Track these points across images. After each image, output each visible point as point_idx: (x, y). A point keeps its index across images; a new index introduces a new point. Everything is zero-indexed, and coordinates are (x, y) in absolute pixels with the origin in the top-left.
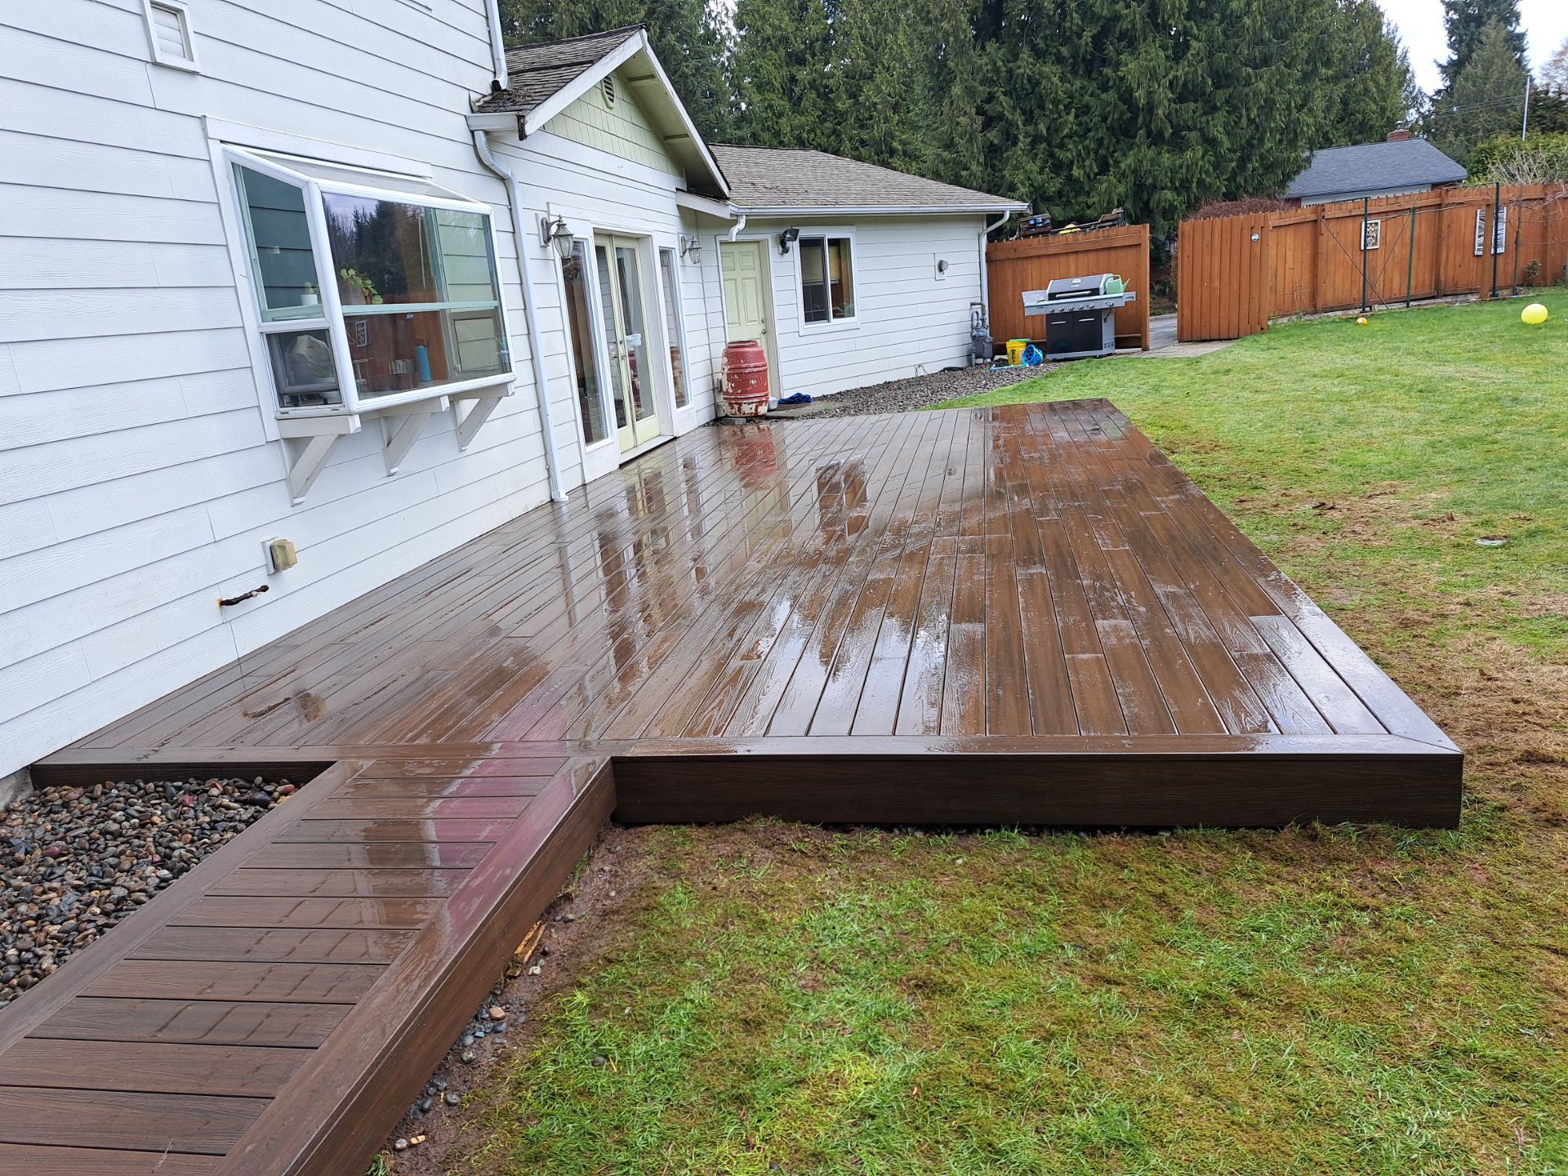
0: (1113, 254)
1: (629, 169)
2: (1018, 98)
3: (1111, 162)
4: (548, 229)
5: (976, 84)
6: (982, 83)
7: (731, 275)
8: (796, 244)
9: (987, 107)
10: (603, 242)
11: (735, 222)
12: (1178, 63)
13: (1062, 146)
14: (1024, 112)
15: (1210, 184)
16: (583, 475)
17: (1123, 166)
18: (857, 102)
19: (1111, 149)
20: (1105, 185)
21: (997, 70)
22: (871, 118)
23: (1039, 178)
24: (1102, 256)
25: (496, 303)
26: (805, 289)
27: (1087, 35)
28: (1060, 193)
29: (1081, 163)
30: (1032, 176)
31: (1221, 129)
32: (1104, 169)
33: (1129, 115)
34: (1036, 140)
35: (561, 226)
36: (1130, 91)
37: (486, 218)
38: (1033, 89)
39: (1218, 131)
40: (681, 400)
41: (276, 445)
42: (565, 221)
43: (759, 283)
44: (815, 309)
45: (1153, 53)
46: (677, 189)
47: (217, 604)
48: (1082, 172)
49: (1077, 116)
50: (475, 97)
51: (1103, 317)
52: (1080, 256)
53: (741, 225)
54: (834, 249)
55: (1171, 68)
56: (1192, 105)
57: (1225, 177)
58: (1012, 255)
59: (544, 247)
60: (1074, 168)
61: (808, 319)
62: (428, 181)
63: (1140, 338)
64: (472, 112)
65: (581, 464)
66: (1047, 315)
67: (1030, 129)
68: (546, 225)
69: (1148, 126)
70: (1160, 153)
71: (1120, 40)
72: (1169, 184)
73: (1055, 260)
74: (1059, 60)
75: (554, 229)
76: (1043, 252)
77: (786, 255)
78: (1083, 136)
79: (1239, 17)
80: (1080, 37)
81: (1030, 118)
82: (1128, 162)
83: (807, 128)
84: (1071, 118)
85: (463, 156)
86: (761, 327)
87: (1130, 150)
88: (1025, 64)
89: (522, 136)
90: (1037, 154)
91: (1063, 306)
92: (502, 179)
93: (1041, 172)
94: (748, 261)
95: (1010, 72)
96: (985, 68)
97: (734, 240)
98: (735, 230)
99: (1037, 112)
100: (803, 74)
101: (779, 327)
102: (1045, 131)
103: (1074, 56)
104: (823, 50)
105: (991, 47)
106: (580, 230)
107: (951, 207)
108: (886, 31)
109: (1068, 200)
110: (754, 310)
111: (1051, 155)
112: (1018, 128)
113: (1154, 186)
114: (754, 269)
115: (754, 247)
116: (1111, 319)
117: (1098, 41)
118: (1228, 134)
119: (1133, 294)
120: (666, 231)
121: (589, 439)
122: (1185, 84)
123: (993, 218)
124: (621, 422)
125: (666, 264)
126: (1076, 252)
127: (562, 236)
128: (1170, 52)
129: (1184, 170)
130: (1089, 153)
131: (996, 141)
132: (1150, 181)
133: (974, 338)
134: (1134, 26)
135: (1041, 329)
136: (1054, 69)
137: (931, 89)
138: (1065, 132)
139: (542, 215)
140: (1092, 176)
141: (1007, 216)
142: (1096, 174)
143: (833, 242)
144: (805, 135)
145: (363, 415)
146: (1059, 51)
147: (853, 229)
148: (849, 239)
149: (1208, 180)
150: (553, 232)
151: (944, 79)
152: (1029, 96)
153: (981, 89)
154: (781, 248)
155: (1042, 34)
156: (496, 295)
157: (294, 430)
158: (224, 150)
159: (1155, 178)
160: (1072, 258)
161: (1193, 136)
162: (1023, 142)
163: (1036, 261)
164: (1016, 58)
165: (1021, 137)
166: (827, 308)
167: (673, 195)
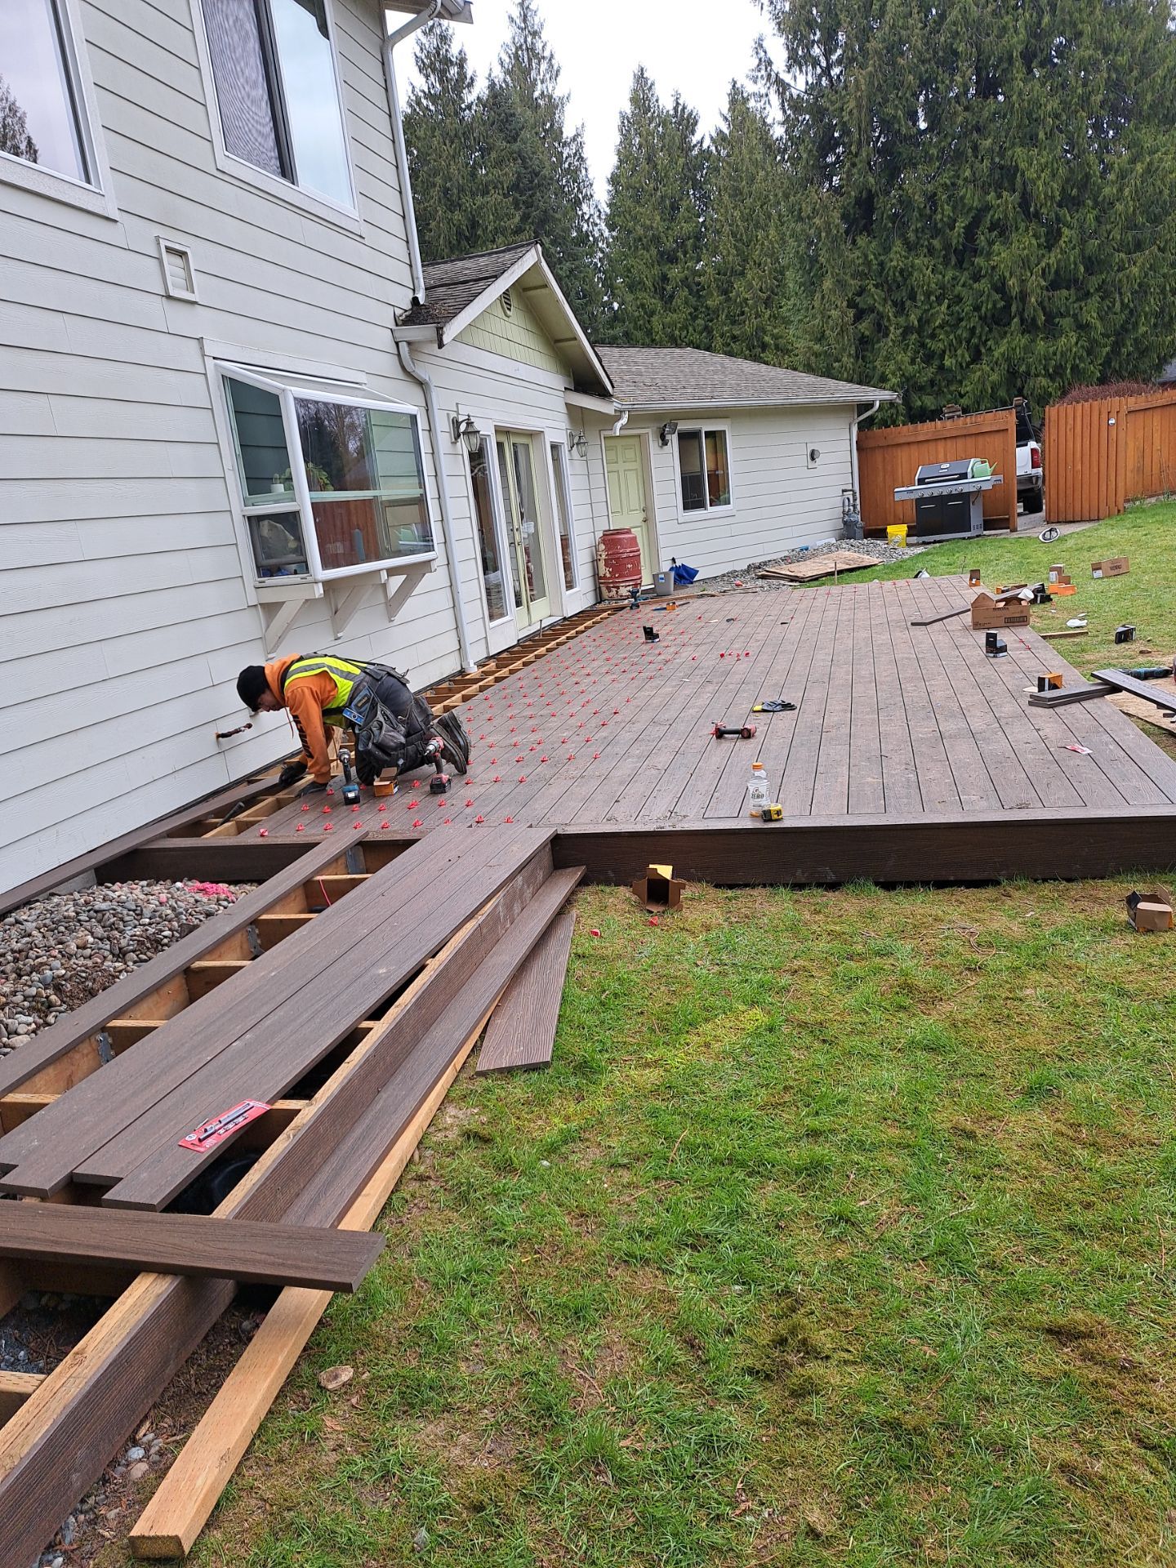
0: (981, 439)
1: (524, 371)
2: (890, 290)
3: (983, 350)
4: (458, 427)
5: (848, 278)
6: (853, 277)
7: (614, 467)
8: (675, 437)
9: (858, 299)
10: (503, 439)
11: (619, 418)
12: (1050, 251)
13: (933, 336)
14: (895, 304)
15: (1084, 369)
16: (487, 648)
17: (996, 354)
18: (728, 299)
19: (984, 338)
20: (978, 373)
21: (868, 263)
22: (743, 313)
23: (910, 368)
24: (970, 441)
25: (422, 491)
26: (683, 479)
27: (960, 225)
28: (932, 382)
29: (953, 352)
30: (903, 367)
31: (1095, 315)
32: (976, 357)
33: (1003, 303)
34: (907, 331)
35: (469, 424)
36: (1003, 281)
37: (414, 418)
38: (905, 280)
39: (1090, 315)
40: (570, 585)
41: (253, 609)
42: (472, 419)
43: (640, 474)
44: (692, 499)
45: (1025, 241)
46: (565, 388)
47: (215, 736)
48: (954, 362)
49: (949, 307)
50: (398, 312)
51: (971, 500)
52: (949, 442)
53: (624, 420)
54: (710, 441)
55: (1043, 256)
56: (1065, 292)
57: (1099, 362)
58: (882, 443)
59: (454, 443)
60: (946, 357)
61: (687, 507)
62: (364, 387)
63: (1008, 519)
64: (397, 325)
65: (486, 638)
66: (917, 499)
67: (901, 320)
68: (456, 424)
69: (1021, 313)
70: (1033, 341)
71: (991, 230)
72: (1043, 372)
73: (924, 447)
74: (931, 251)
75: (463, 427)
76: (912, 439)
77: (665, 447)
78: (956, 326)
79: (1112, 204)
80: (952, 228)
81: (900, 308)
82: (1002, 350)
83: (679, 325)
84: (944, 308)
85: (389, 364)
86: (642, 516)
87: (1002, 338)
88: (896, 258)
89: (441, 345)
90: (908, 345)
91: (931, 490)
92: (421, 384)
93: (913, 362)
94: (630, 454)
95: (882, 264)
96: (857, 262)
97: (618, 434)
98: (619, 425)
99: (908, 303)
100: (675, 272)
101: (659, 515)
102: (916, 323)
103: (947, 246)
104: (695, 247)
105: (862, 241)
106: (486, 428)
107: (822, 397)
108: (757, 226)
109: (940, 389)
110: (635, 499)
111: (923, 345)
112: (889, 320)
113: (1028, 374)
114: (636, 461)
115: (635, 441)
116: (979, 502)
117: (970, 232)
118: (1101, 318)
119: (1001, 477)
120: (556, 429)
121: (492, 617)
122: (1057, 272)
123: (865, 406)
124: (518, 604)
125: (556, 460)
126: (945, 438)
127: (471, 432)
128: (1043, 240)
129: (1059, 356)
130: (961, 343)
131: (867, 333)
132: (1023, 368)
133: (845, 523)
134: (1006, 215)
135: (911, 512)
136: (926, 260)
137: (801, 285)
138: (937, 324)
139: (453, 415)
140: (964, 365)
141: (878, 404)
142: (968, 365)
143: (710, 435)
144: (677, 332)
146: (930, 244)
147: (728, 421)
148: (724, 431)
149: (1082, 365)
150: (462, 429)
151: (815, 275)
152: (899, 287)
153: (852, 282)
154: (660, 441)
155: (913, 227)
156: (422, 485)
157: (269, 597)
158: (216, 365)
159: (1028, 366)
160: (941, 445)
161: (1066, 322)
162: (894, 333)
163: (906, 448)
164: (887, 250)
165: (892, 329)
166: (704, 499)
167: (562, 394)
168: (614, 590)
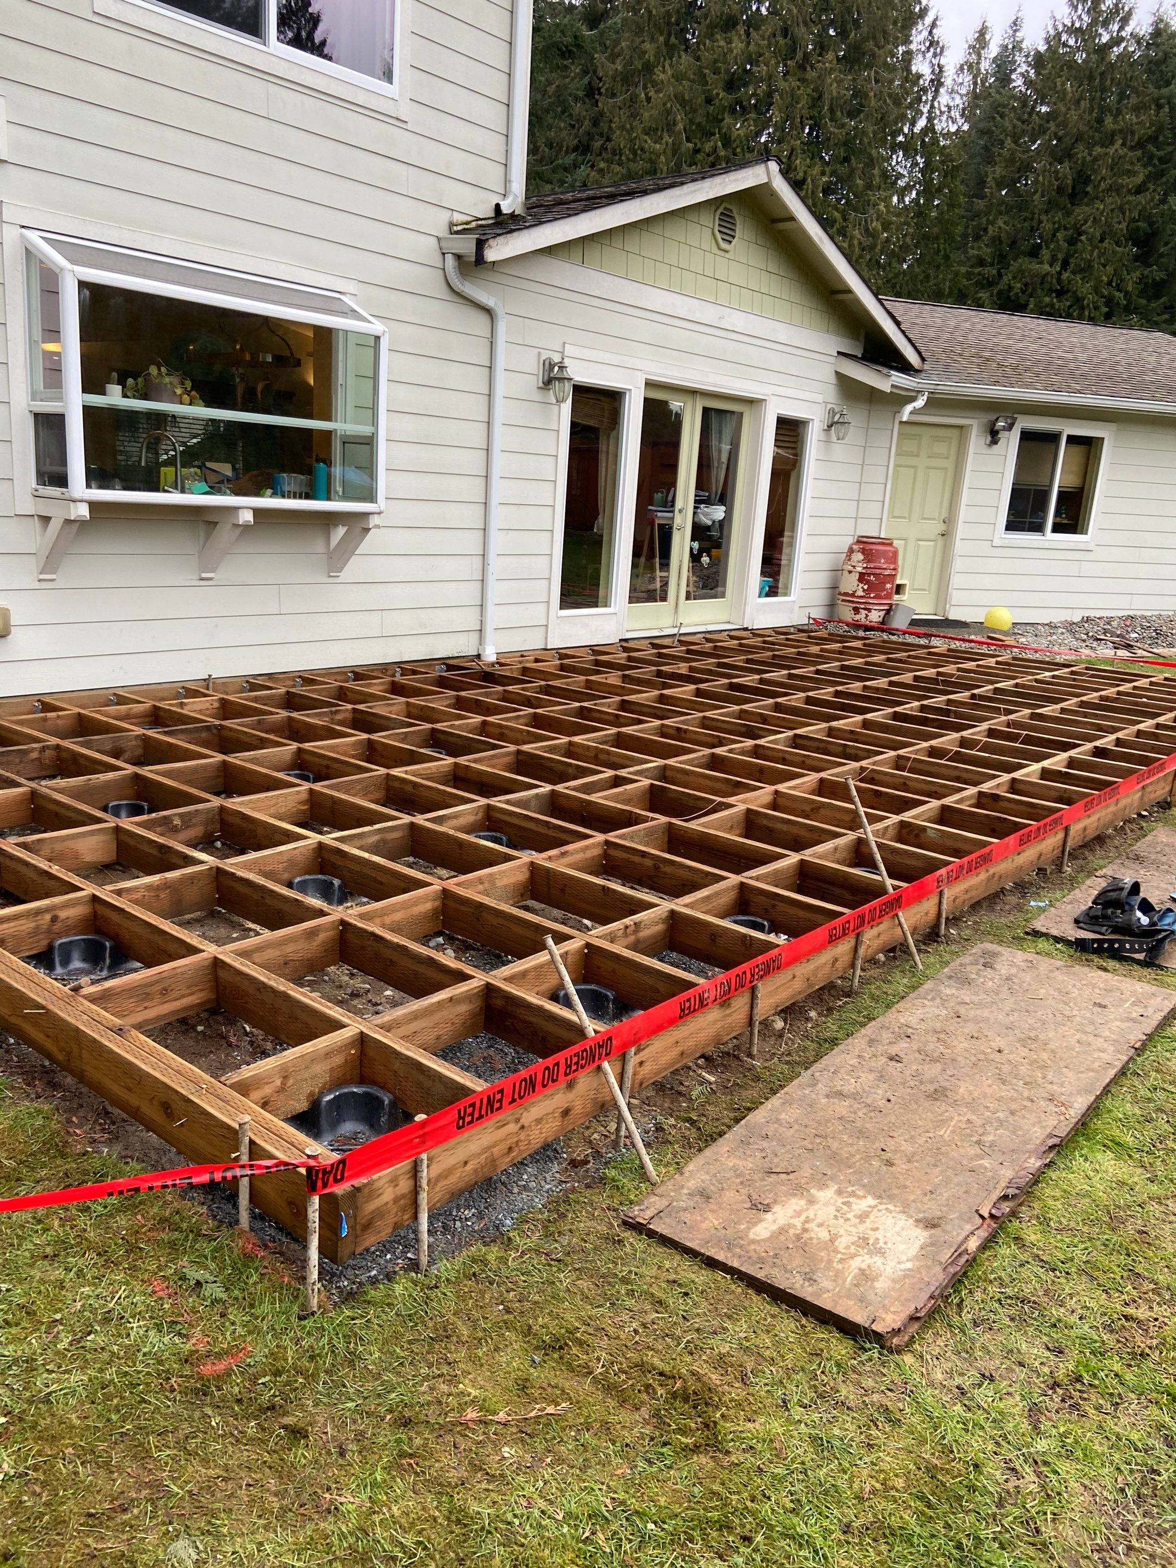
1: (737, 320)
7: (907, 460)
8: (1013, 436)
10: (667, 396)
11: (913, 399)
16: (545, 637)
26: (1013, 489)
37: (377, 338)
40: (772, 590)
41: (30, 520)
43: (950, 476)
46: (839, 353)
50: (458, 218)
53: (920, 403)
54: (1078, 450)
61: (1010, 527)
64: (451, 234)
65: (547, 626)
77: (995, 447)
86: (941, 527)
94: (941, 448)
97: (910, 419)
98: (909, 408)
101: (961, 531)
110: (933, 505)
114: (947, 458)
115: (956, 432)
121: (570, 603)
125: (788, 435)
139: (549, 355)
143: (1072, 439)
145: (94, 506)
147: (1113, 426)
148: (1102, 439)
150: (554, 373)
154: (989, 438)
157: (43, 508)
158: (22, 236)
166: (1044, 518)
167: (832, 360)
168: (864, 612)
